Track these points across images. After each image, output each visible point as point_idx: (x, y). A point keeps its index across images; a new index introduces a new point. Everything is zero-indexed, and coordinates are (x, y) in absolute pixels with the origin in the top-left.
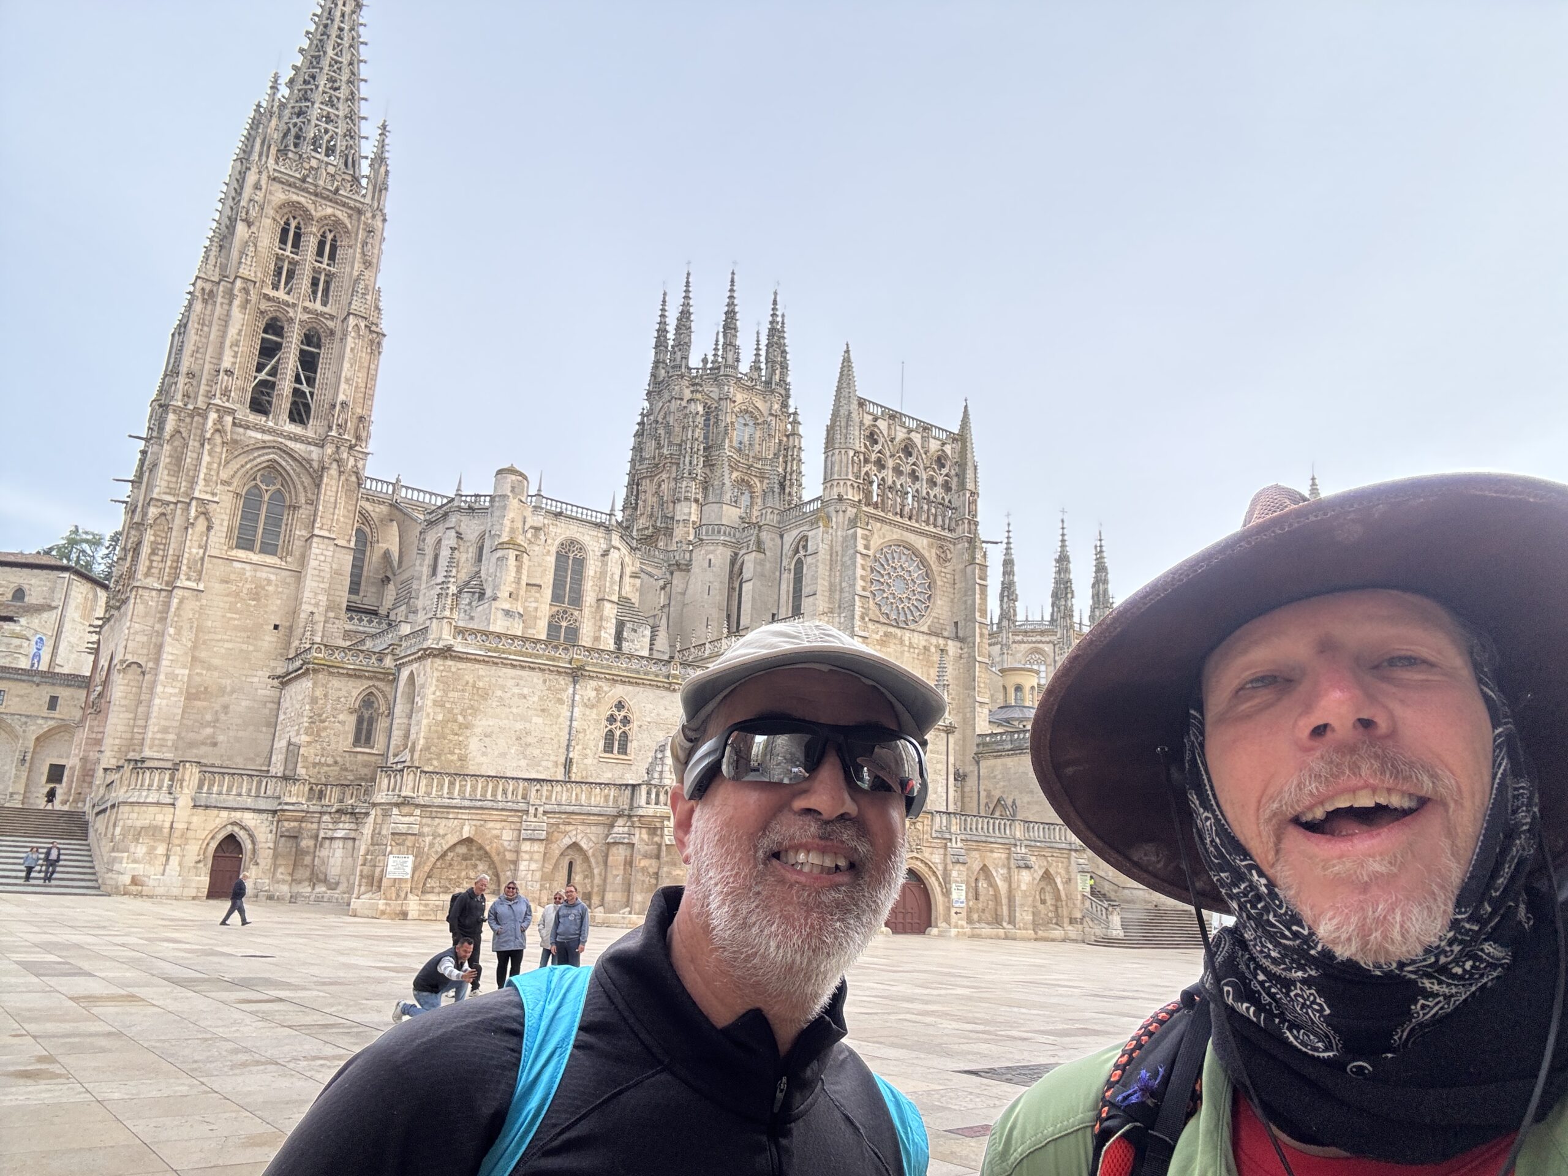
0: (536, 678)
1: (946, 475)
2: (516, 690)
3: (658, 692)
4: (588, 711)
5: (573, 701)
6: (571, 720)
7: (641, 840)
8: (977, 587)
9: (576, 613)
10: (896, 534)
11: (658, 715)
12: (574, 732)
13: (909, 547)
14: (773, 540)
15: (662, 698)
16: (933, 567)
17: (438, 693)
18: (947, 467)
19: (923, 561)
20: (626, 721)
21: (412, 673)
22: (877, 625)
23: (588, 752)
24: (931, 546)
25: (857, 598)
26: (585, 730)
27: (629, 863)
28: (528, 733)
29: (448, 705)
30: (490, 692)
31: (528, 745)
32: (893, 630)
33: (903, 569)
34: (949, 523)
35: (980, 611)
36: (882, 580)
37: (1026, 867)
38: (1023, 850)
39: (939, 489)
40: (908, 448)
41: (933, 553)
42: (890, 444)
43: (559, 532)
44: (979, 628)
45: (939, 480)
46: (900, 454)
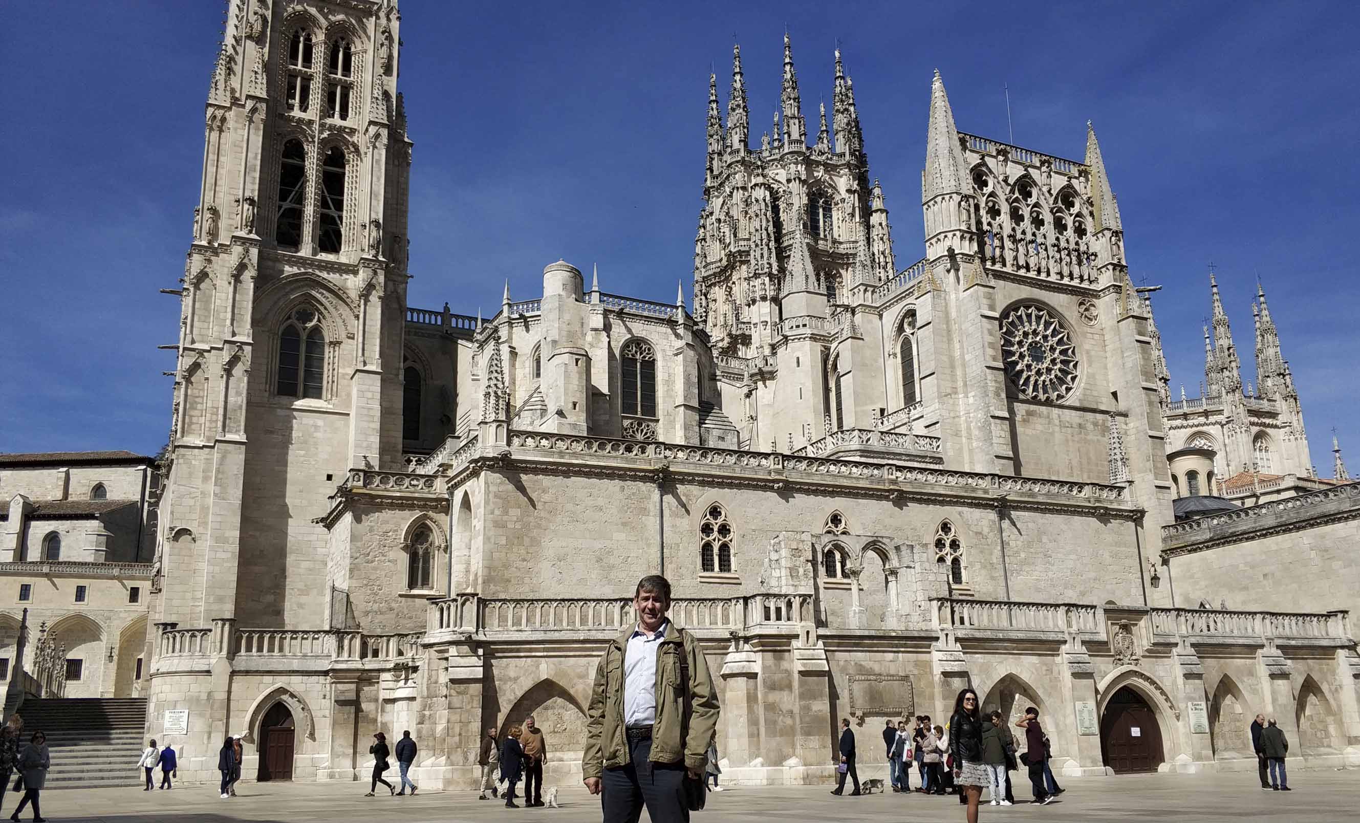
0: (610, 486)
1: (1077, 216)
3: (759, 492)
7: (764, 668)
10: (1025, 292)
12: (666, 548)
14: (870, 322)
15: (765, 499)
16: (1076, 327)
17: (497, 512)
18: (1078, 205)
19: (1063, 323)
20: (724, 530)
21: (466, 493)
23: (683, 571)
24: (1070, 304)
25: (987, 371)
26: (678, 545)
27: (751, 698)
28: (610, 553)
29: (510, 526)
30: (560, 507)
31: (612, 567)
32: (1037, 408)
33: (1038, 334)
34: (1089, 273)
35: (1146, 375)
36: (1012, 349)
37: (1283, 674)
38: (1274, 651)
39: (1071, 233)
40: (1024, 186)
41: (1075, 310)
42: (1003, 184)
43: (622, 331)
44: (1147, 395)
45: (1070, 221)
46: (1018, 195)
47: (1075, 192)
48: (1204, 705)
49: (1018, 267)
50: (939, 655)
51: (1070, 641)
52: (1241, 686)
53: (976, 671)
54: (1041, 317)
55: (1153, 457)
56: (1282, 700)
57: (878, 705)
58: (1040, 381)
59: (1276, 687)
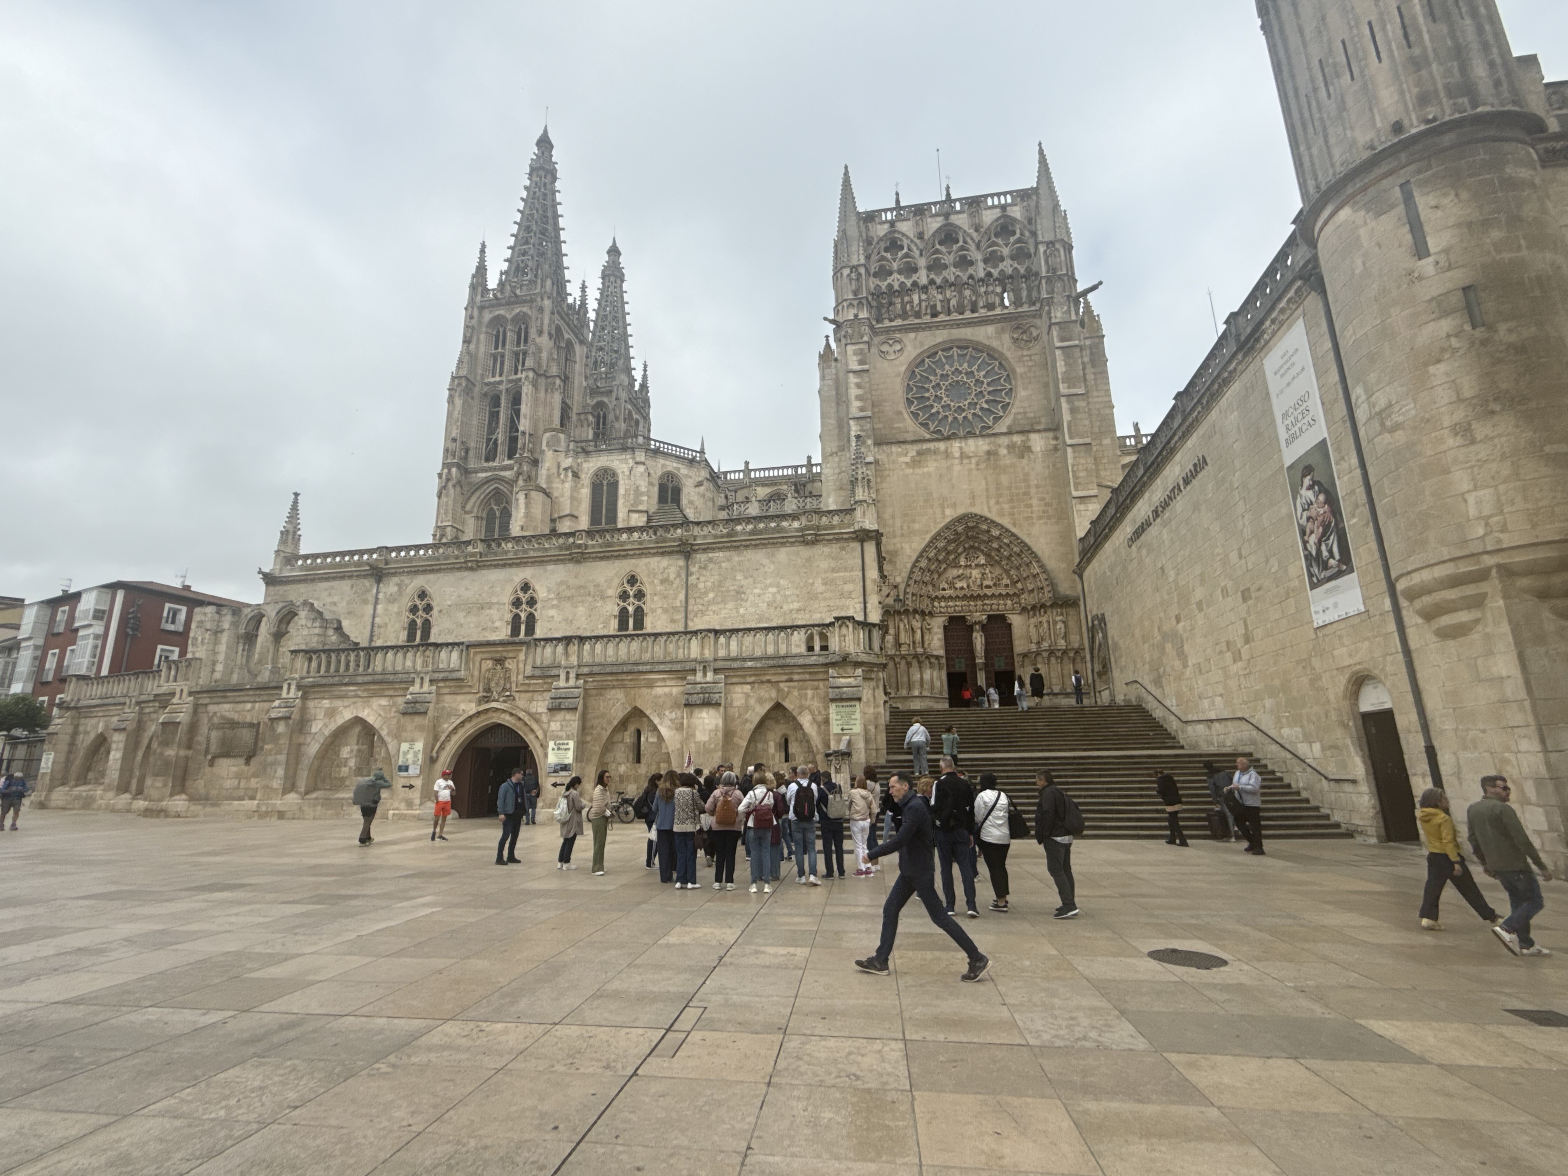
0: (345, 586)
2: (329, 600)
3: (458, 574)
4: (390, 607)
5: (377, 599)
6: (374, 617)
8: (1058, 352)
10: (944, 335)
11: (459, 596)
12: (376, 629)
13: (963, 345)
15: (463, 579)
16: (1008, 354)
18: (1018, 232)
19: (992, 354)
20: (428, 609)
22: (904, 446)
24: (999, 333)
25: (852, 422)
26: (386, 625)
32: (931, 445)
33: (961, 373)
34: (1029, 295)
35: (1070, 381)
36: (927, 395)
37: (707, 704)
38: (710, 676)
39: (1008, 262)
40: (948, 235)
41: (1006, 338)
42: (918, 241)
43: (591, 466)
44: (1068, 402)
45: (1006, 251)
46: (938, 246)
47: (1014, 220)
48: (571, 744)
49: (934, 315)
50: (277, 703)
51: (418, 681)
52: (656, 721)
53: (321, 716)
54: (965, 355)
55: (1073, 466)
56: (701, 736)
57: (227, 751)
58: (960, 418)
59: (694, 721)
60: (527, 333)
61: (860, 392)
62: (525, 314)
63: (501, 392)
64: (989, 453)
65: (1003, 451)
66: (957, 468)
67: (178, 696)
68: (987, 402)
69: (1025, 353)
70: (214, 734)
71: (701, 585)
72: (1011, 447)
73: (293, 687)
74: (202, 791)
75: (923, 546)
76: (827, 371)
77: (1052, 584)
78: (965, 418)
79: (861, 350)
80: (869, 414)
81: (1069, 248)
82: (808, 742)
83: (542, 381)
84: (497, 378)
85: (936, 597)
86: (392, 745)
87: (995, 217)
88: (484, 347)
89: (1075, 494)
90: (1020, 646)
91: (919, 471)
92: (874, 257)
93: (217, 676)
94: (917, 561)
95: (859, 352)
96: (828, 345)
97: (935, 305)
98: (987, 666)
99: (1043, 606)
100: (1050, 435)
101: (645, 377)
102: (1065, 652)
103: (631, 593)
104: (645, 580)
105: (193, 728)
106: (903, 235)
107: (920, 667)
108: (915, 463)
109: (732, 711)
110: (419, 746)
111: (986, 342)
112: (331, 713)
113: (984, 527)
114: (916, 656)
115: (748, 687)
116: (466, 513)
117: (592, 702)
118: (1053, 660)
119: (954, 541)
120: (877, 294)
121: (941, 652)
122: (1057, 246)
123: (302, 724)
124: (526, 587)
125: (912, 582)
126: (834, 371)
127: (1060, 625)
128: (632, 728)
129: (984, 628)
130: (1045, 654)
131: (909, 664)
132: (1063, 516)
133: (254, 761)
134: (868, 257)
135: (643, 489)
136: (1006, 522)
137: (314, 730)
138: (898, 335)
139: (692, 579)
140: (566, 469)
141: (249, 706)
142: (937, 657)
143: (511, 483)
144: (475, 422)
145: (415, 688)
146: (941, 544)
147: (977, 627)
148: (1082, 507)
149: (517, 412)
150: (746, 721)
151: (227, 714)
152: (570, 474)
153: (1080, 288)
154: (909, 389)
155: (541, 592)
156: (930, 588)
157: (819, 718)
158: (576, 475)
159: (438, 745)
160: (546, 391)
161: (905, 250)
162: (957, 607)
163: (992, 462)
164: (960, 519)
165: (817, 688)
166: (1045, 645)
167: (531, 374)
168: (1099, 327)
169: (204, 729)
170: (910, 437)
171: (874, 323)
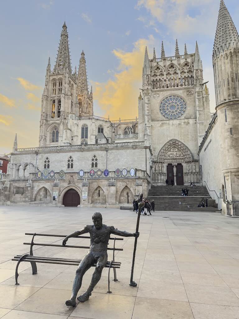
0: (29, 156)
4: (40, 161)
5: (37, 159)
6: (36, 163)
8: (197, 99)
9: (87, 140)
10: (169, 93)
11: (56, 159)
13: (174, 95)
15: (56, 155)
16: (186, 98)
18: (189, 65)
20: (49, 162)
22: (158, 122)
25: (146, 116)
26: (39, 165)
32: (165, 122)
33: (173, 103)
34: (191, 82)
35: (199, 107)
36: (165, 108)
37: (113, 186)
38: (113, 180)
39: (187, 73)
40: (172, 66)
41: (185, 94)
42: (164, 67)
43: (81, 123)
44: (199, 112)
45: (186, 71)
46: (169, 69)
47: (188, 62)
48: (87, 193)
49: (168, 87)
50: (27, 184)
51: (56, 180)
52: (103, 189)
53: (36, 186)
54: (175, 98)
55: (199, 128)
56: (112, 192)
57: (17, 192)
58: (173, 114)
59: (110, 189)
60: (62, 83)
61: (148, 108)
62: (61, 78)
63: (55, 99)
64: (179, 124)
65: (183, 124)
66: (171, 128)
67: (6, 182)
68: (180, 110)
69: (190, 98)
70: (15, 190)
71: (110, 158)
72: (184, 123)
73: (31, 181)
74: (13, 200)
75: (162, 147)
76: (140, 102)
77: (193, 157)
78: (174, 114)
79: (149, 97)
80: (150, 114)
81: (202, 71)
82: (132, 193)
83: (66, 97)
84: (54, 95)
85: (165, 159)
86: (51, 192)
87: (184, 61)
88: (51, 87)
89: (199, 135)
90: (184, 171)
91: (161, 128)
92: (153, 72)
93: (13, 178)
94: (161, 150)
95: (148, 98)
96: (141, 95)
97: (167, 85)
98: (176, 175)
99: (190, 162)
100: (195, 119)
101: (91, 90)
102: (195, 173)
103: (94, 159)
104: (98, 156)
105: (10, 188)
106: (160, 66)
107: (161, 176)
108: (161, 126)
109: (118, 187)
110: (57, 193)
111: (180, 95)
112: (38, 186)
113: (177, 142)
114: (160, 173)
115: (121, 182)
116: (47, 132)
117: (90, 185)
118: (192, 175)
119: (170, 145)
120: (153, 81)
121: (166, 172)
122: (199, 71)
123: (33, 188)
124: (71, 157)
125: (159, 155)
126: (142, 102)
127: (194, 166)
128: (98, 190)
129: (176, 166)
130: (190, 173)
131: (158, 175)
132: (196, 140)
133: (23, 195)
134: (151, 72)
135: (94, 129)
136: (182, 141)
137: (35, 189)
138: (158, 92)
139: (108, 156)
140: (75, 124)
141: (21, 184)
142: (165, 173)
143: (59, 124)
144: (49, 107)
145: (56, 181)
146: (167, 146)
147: (174, 166)
148: (200, 138)
149: (60, 105)
150: (120, 189)
151: (16, 185)
152: (76, 125)
153: (204, 82)
154: (160, 107)
155: (74, 158)
156: (164, 157)
157: (134, 189)
158: (77, 125)
159: (60, 192)
160: (67, 99)
161: (161, 70)
162: (170, 161)
163: (180, 126)
164: (171, 140)
165: (134, 183)
166: (190, 171)
167: (63, 95)
168: (208, 92)
169: (12, 188)
170: (160, 119)
171: (152, 89)
